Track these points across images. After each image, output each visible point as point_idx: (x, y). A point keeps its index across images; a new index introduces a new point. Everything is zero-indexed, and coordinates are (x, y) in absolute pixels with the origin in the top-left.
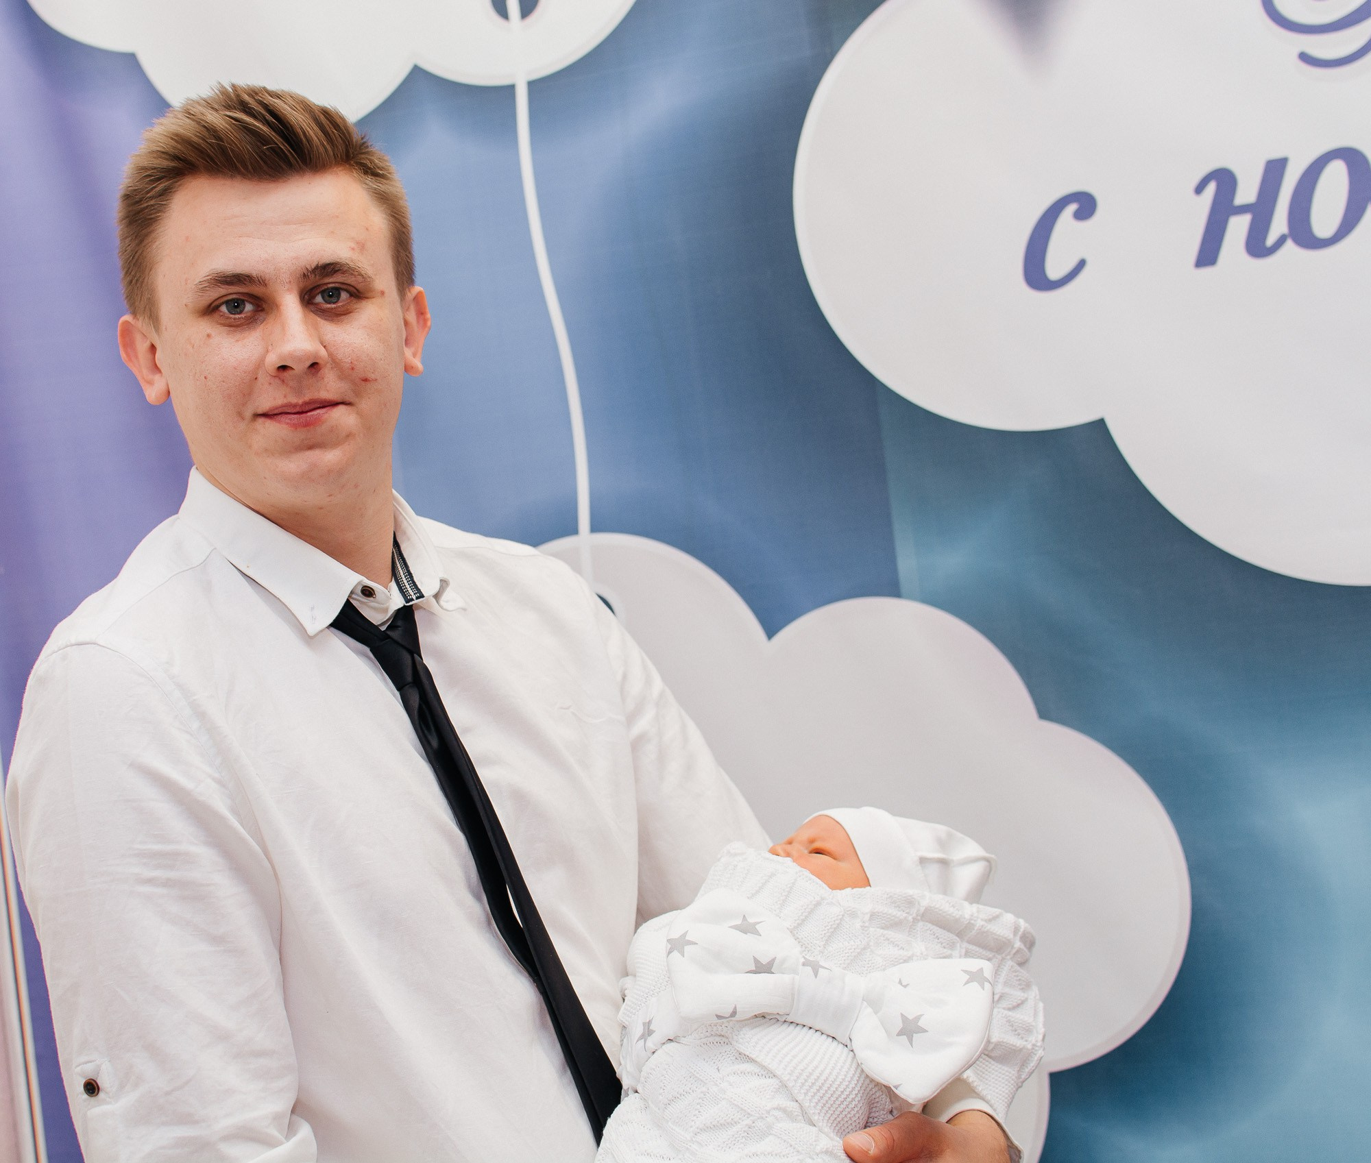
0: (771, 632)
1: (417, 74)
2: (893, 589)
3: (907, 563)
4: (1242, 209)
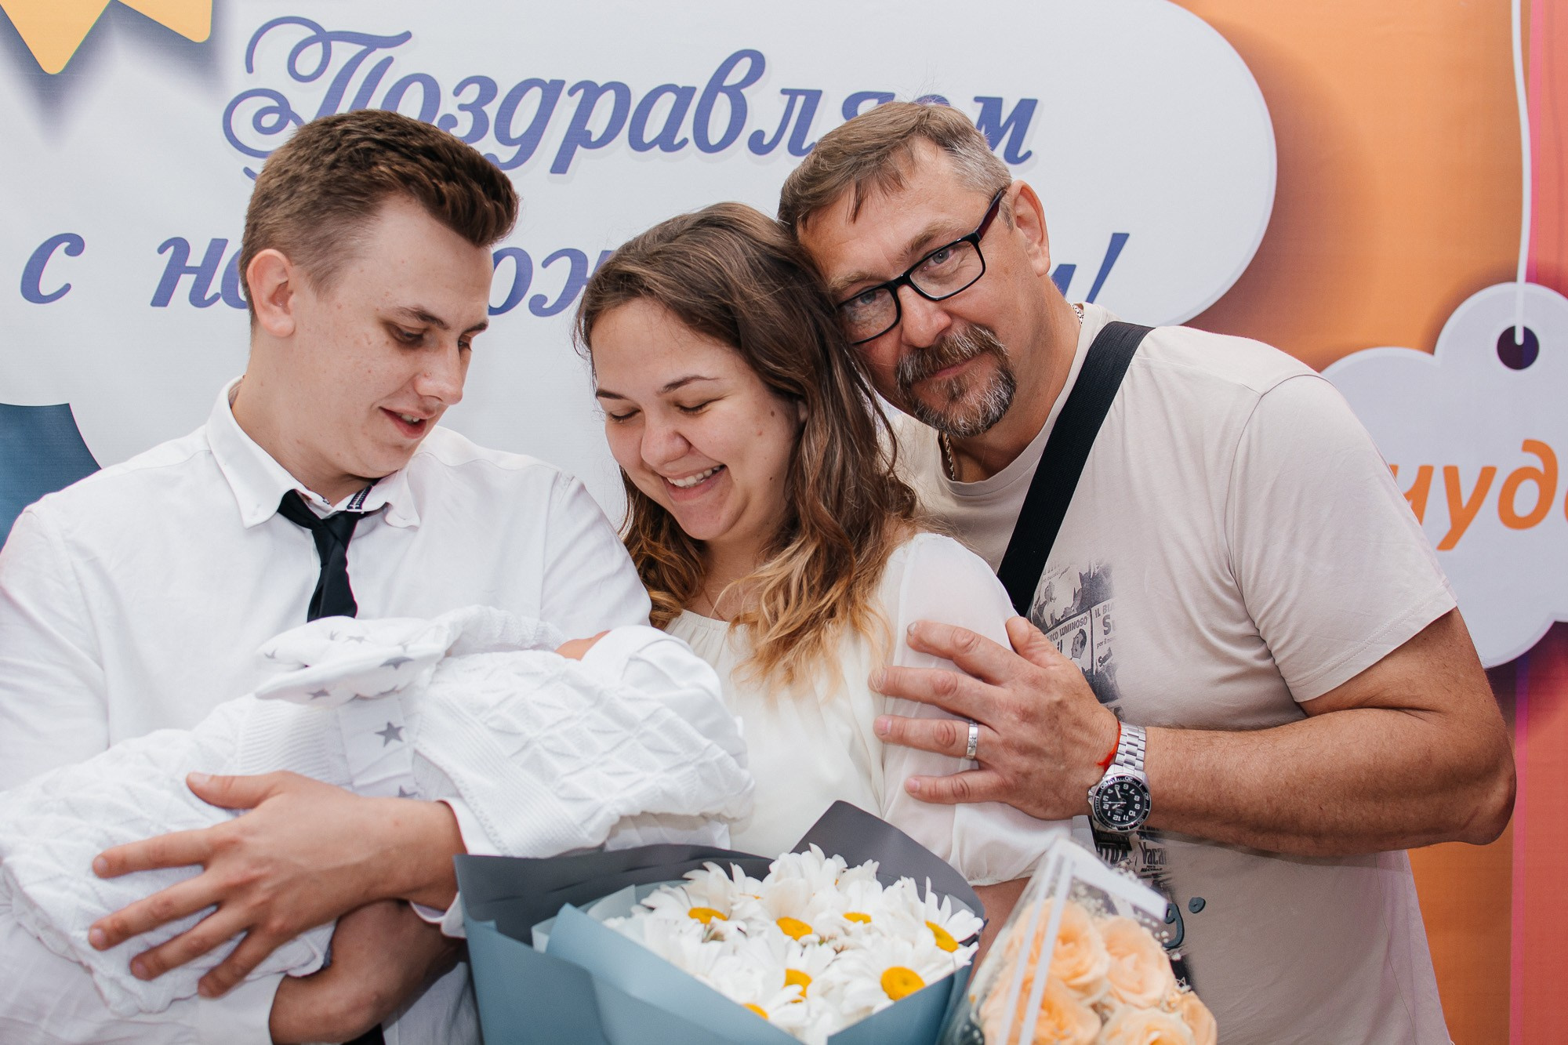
4: (191, 270)
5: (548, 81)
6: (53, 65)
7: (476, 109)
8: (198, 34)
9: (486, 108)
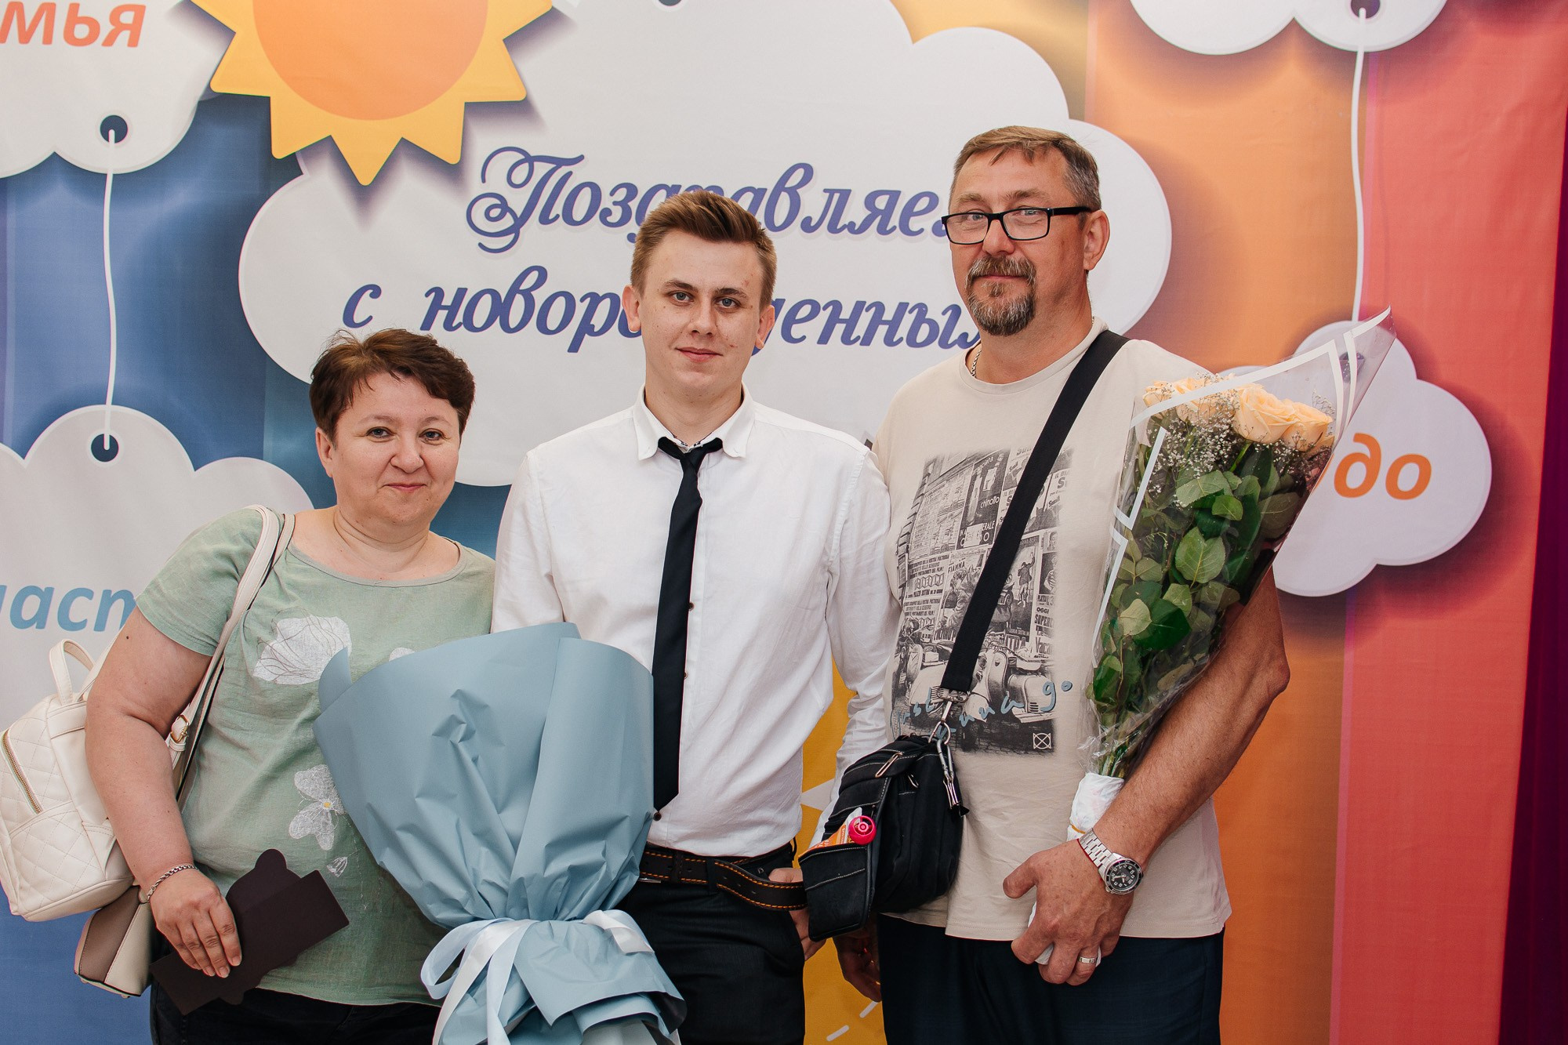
0: (196, 469)
1: (55, 157)
2: (259, 455)
3: (268, 444)
4: (445, 308)
5: (670, 186)
6: (365, 179)
7: (624, 204)
8: (452, 157)
9: (629, 204)
